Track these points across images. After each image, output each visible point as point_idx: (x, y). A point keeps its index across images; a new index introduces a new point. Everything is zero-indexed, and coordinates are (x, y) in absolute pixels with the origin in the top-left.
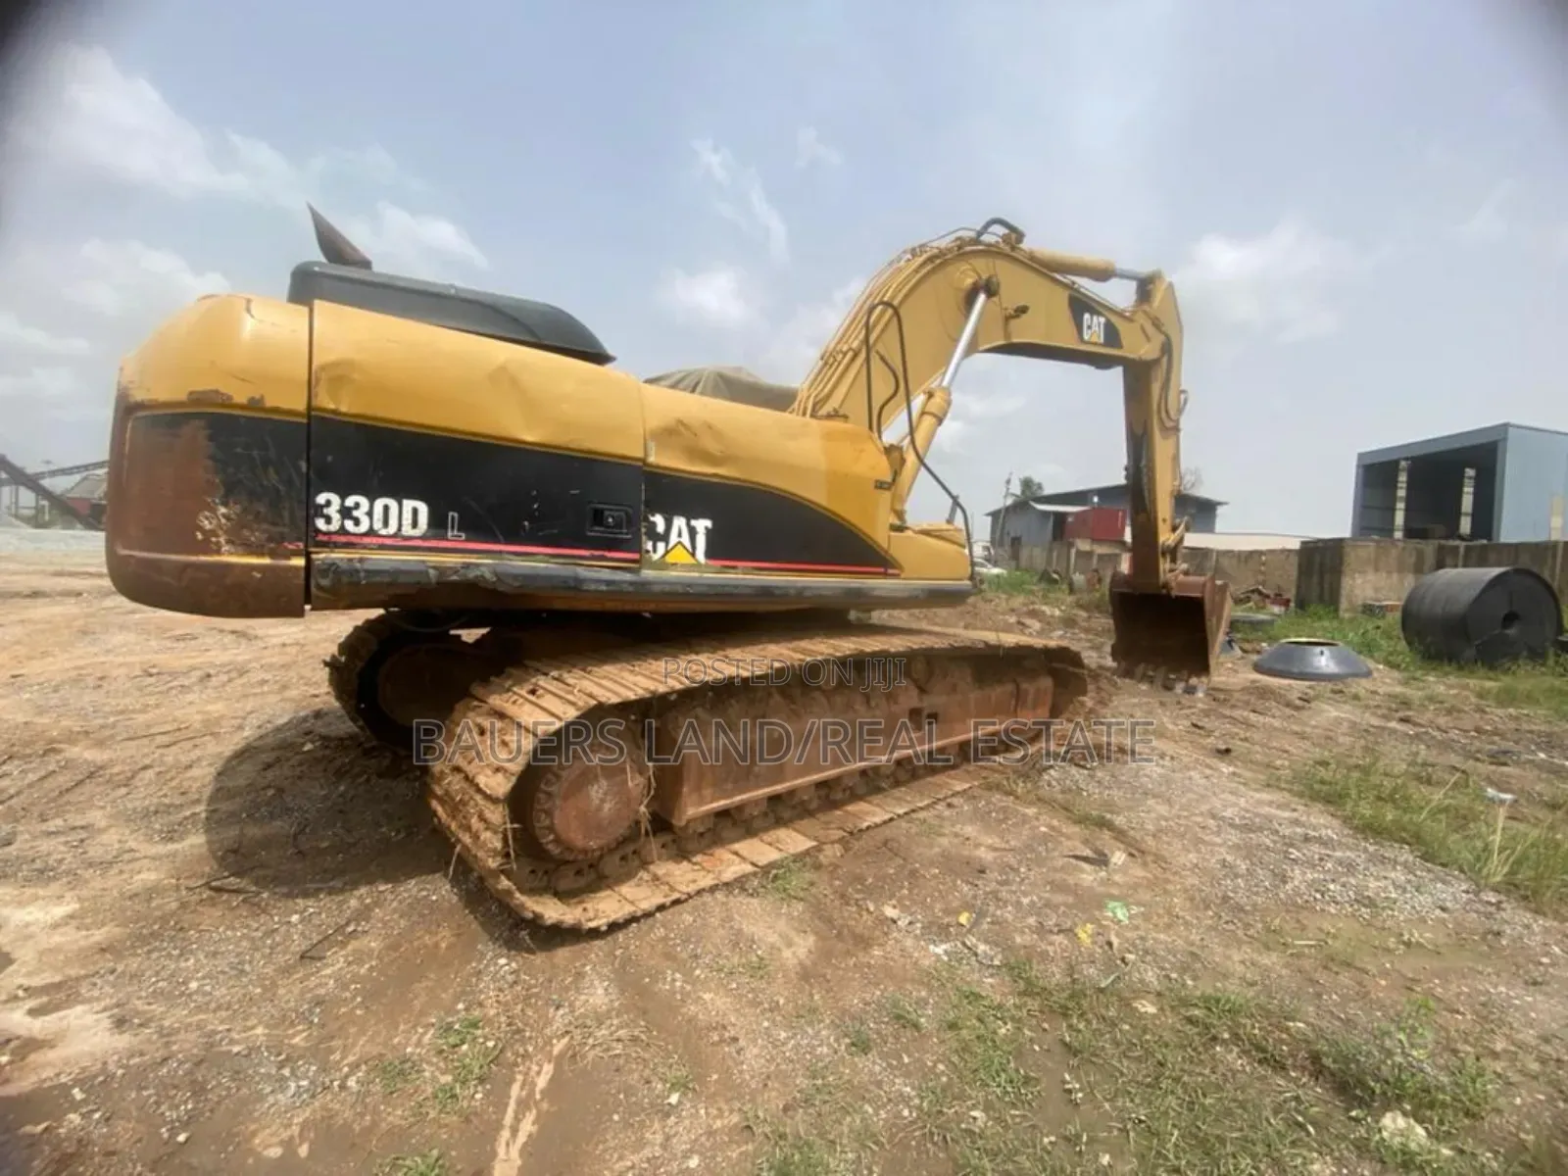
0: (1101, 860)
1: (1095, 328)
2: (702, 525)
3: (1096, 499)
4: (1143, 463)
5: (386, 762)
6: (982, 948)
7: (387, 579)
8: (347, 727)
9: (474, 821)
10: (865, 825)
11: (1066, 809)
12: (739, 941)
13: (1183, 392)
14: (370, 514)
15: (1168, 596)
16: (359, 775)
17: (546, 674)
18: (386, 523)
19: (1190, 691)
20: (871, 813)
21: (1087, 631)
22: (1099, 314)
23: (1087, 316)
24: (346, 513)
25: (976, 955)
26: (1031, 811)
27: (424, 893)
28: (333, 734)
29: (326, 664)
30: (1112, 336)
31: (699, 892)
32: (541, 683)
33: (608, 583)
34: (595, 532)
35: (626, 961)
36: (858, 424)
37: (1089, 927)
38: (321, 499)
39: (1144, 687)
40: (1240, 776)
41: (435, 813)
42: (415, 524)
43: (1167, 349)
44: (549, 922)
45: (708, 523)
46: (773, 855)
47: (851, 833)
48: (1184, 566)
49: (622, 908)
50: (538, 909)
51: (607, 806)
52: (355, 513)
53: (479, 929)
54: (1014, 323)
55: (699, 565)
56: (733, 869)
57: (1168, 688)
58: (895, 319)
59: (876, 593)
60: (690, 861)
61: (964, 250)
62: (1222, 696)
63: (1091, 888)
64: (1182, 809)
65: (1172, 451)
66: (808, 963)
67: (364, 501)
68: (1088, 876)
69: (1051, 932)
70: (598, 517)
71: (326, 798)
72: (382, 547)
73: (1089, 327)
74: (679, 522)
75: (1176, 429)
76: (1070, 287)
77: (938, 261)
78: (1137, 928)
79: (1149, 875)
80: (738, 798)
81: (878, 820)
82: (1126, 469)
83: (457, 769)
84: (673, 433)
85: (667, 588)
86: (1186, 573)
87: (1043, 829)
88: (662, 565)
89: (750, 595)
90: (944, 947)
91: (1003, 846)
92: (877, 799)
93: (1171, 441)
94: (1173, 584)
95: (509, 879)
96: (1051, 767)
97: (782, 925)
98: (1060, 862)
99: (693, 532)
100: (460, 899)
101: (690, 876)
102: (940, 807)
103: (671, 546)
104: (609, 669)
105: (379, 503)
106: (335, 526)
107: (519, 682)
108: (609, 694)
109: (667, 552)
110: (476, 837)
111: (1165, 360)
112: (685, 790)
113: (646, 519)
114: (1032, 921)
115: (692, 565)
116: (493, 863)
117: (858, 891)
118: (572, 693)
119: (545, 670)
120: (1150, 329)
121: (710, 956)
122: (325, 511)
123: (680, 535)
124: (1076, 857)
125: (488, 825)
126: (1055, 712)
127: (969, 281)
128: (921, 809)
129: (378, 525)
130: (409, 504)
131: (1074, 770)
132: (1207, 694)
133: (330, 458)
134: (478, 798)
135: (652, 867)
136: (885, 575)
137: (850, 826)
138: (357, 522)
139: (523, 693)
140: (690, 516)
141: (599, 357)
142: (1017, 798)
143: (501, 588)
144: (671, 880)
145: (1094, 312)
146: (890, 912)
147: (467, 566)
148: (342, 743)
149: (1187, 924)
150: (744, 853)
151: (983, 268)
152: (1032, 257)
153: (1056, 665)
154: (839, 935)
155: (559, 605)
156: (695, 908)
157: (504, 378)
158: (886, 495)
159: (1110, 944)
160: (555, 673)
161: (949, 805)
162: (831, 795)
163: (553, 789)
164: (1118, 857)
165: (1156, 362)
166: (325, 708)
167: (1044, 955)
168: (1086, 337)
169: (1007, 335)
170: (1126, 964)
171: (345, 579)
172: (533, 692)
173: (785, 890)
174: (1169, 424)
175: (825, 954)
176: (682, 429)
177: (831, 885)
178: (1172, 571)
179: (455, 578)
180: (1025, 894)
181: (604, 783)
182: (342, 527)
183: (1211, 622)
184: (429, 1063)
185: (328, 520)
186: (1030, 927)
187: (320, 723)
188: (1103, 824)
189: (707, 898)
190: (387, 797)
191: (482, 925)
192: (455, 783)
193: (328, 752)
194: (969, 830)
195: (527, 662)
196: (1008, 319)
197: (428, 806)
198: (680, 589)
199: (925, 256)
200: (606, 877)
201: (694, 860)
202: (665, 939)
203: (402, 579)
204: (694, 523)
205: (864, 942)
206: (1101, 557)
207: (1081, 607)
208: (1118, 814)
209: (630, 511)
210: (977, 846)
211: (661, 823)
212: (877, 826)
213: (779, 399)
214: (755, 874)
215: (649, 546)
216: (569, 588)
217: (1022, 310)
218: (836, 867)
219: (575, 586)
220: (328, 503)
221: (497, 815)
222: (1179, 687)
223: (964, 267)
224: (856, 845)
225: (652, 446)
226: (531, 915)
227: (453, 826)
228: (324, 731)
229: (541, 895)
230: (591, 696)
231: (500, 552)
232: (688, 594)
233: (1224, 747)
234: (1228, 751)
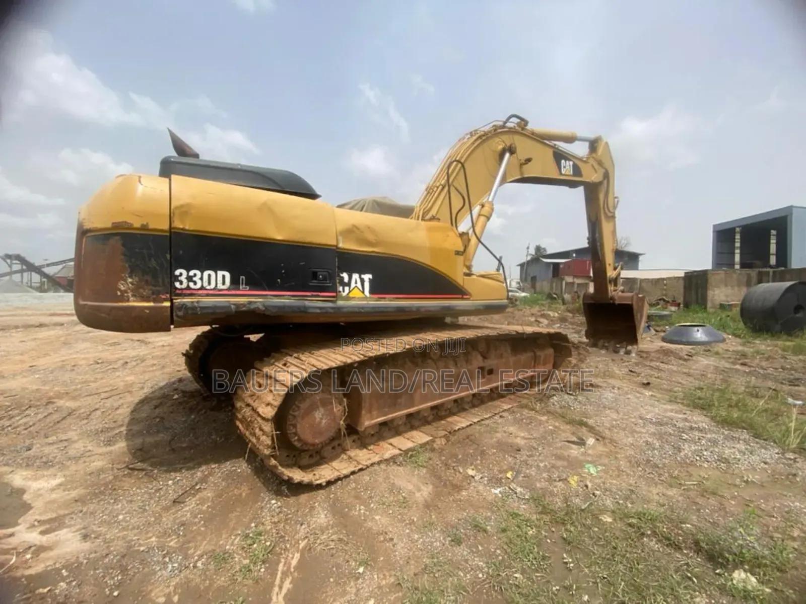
0: (581, 443)
1: (568, 167)
2: (367, 277)
3: (574, 255)
4: (597, 235)
5: (214, 403)
6: (519, 490)
7: (210, 311)
8: (194, 386)
9: (257, 431)
10: (457, 428)
11: (563, 417)
12: (393, 489)
13: (616, 198)
14: (201, 279)
15: (614, 304)
16: (201, 410)
17: (291, 356)
18: (209, 283)
19: (628, 353)
20: (460, 422)
21: (572, 324)
22: (570, 160)
23: (563, 161)
24: (190, 279)
25: (516, 493)
26: (544, 418)
27: (234, 468)
28: (188, 390)
29: (184, 354)
30: (577, 171)
31: (372, 465)
32: (289, 360)
33: (321, 308)
34: (314, 283)
35: (336, 500)
36: (445, 223)
37: (576, 478)
38: (177, 272)
39: (603, 352)
40: (655, 396)
41: (238, 428)
42: (224, 283)
43: (607, 176)
44: (296, 481)
45: (370, 276)
46: (410, 445)
47: (450, 433)
48: (622, 288)
49: (333, 473)
50: (291, 475)
51: (324, 421)
52: (194, 279)
53: (262, 485)
54: (525, 167)
55: (366, 297)
56: (389, 452)
57: (616, 352)
58: (462, 170)
59: (458, 308)
60: (367, 448)
61: (498, 131)
62: (645, 355)
63: (577, 457)
64: (624, 415)
65: (612, 229)
66: (429, 500)
67: (198, 273)
68: (575, 451)
69: (555, 481)
70: (315, 276)
71: (185, 422)
72: (208, 295)
73: (564, 167)
74: (356, 276)
75: (613, 217)
76: (553, 147)
77: (484, 138)
78: (601, 478)
79: (607, 450)
80: (391, 416)
81: (464, 425)
82: (588, 239)
83: (248, 405)
84: (351, 232)
85: (351, 310)
86: (623, 291)
87: (550, 427)
88: (347, 298)
89: (392, 312)
90: (499, 490)
91: (530, 437)
92: (463, 414)
93: (611, 224)
94: (616, 298)
95: (275, 460)
96: (554, 395)
97: (415, 480)
98: (559, 445)
99: (362, 281)
100: (252, 470)
101: (368, 456)
102: (497, 417)
103: (352, 288)
104: (323, 352)
105: (206, 273)
106: (184, 285)
107: (278, 360)
108: (322, 365)
109: (350, 292)
110: (258, 439)
111: (605, 182)
112: (363, 412)
113: (339, 276)
114: (545, 475)
115: (363, 298)
116: (267, 452)
117: (454, 462)
118: (304, 364)
119: (290, 353)
120: (596, 166)
121: (378, 497)
122: (180, 278)
123: (356, 283)
124: (569, 442)
125: (264, 433)
126: (556, 366)
127: (500, 147)
128: (486, 419)
129: (206, 284)
130: (220, 273)
131: (566, 396)
132: (637, 354)
133: (181, 252)
134: (259, 419)
135: (347, 452)
136: (462, 299)
137: (449, 429)
138: (195, 283)
139: (280, 365)
140: (361, 272)
141: (313, 196)
142: (536, 412)
143: (267, 313)
144: (358, 459)
145: (566, 159)
146: (471, 472)
147: (250, 303)
148: (192, 395)
149: (628, 475)
150: (395, 444)
151: (507, 140)
152: (533, 133)
153: (554, 342)
154: (445, 485)
155: (296, 321)
156: (371, 473)
157: (266, 209)
158: (461, 259)
159: (587, 486)
160: (295, 355)
161: (501, 417)
162: (439, 413)
163: (296, 413)
164: (591, 441)
165: (600, 183)
166: (184, 377)
167: (552, 494)
168: (563, 172)
169: (522, 173)
170: (596, 496)
171: (190, 312)
172: (285, 365)
173: (416, 462)
174: (610, 214)
175: (437, 495)
176: (355, 229)
177: (441, 460)
178: (615, 291)
179: (244, 309)
180: (541, 461)
181: (322, 410)
182: (188, 286)
183: (637, 316)
184: (238, 554)
185: (181, 283)
186: (544, 478)
187: (181, 384)
188: (582, 424)
189: (376, 467)
190: (214, 421)
191: (263, 483)
192: (247, 412)
193: (186, 399)
194: (512, 429)
195: (282, 350)
196: (521, 165)
197: (235, 424)
198: (357, 310)
199: (477, 136)
200: (325, 458)
201: (369, 448)
202: (355, 489)
203: (218, 311)
204: (363, 276)
205: (458, 488)
206: (578, 284)
207: (569, 311)
208: (590, 418)
209: (330, 271)
210: (516, 437)
211: (352, 430)
212: (463, 428)
213: (405, 212)
214: (400, 455)
215: (341, 289)
216: (301, 312)
217: (529, 160)
218: (443, 450)
219: (304, 311)
220: (181, 274)
221: (268, 427)
222: (622, 352)
223: (497, 140)
224: (453, 438)
225: (340, 238)
226: (287, 478)
227: (247, 433)
228: (183, 388)
229: (292, 468)
230: (313, 366)
231: (266, 295)
232: (360, 312)
233: (646, 382)
234: (648, 384)
